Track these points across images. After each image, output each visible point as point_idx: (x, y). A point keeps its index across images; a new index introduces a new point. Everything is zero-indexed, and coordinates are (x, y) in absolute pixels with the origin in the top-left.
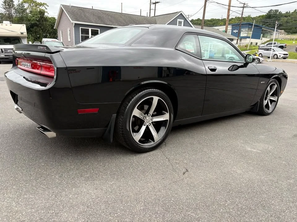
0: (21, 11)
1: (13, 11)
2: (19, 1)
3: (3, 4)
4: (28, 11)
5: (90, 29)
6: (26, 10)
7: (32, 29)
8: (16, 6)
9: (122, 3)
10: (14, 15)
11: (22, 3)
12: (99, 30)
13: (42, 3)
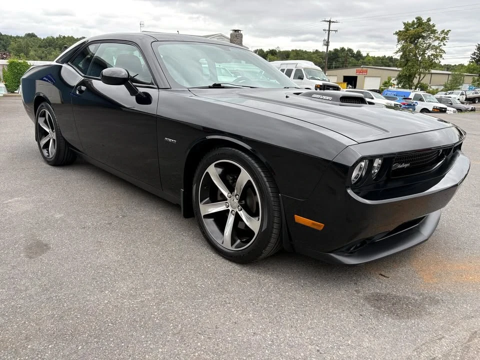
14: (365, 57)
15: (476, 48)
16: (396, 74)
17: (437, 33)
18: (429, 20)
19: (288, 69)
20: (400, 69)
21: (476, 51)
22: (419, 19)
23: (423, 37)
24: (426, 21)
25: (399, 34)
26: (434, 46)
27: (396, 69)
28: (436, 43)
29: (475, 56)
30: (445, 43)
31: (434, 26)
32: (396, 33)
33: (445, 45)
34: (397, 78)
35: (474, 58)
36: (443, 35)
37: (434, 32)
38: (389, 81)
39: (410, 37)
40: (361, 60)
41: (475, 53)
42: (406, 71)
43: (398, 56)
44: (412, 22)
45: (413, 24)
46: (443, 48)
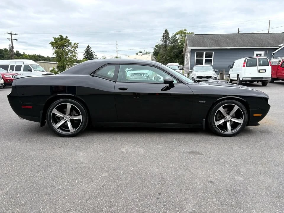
0: (173, 41)
1: (168, 42)
2: (173, 34)
3: (162, 38)
4: (179, 41)
5: (205, 53)
6: (178, 40)
7: (179, 55)
8: (171, 38)
9: (270, 21)
10: (169, 45)
11: (175, 35)
12: (213, 52)
13: (191, 33)
14: (23, 55)
15: (85, 51)
16: (56, 65)
17: (72, 44)
18: (67, 37)
19: (16, 65)
20: (57, 63)
21: (85, 53)
22: (61, 36)
23: (66, 46)
24: (65, 38)
25: (52, 43)
26: (71, 51)
27: (55, 63)
28: (72, 49)
29: (85, 56)
30: (77, 49)
31: (70, 41)
32: (51, 43)
33: (77, 50)
34: (57, 68)
35: (85, 57)
36: (75, 46)
37: (70, 43)
38: (54, 70)
39: (59, 46)
40: (20, 56)
41: (85, 54)
42: (62, 64)
43: (55, 56)
44: (58, 38)
45: (58, 39)
46: (76, 52)
